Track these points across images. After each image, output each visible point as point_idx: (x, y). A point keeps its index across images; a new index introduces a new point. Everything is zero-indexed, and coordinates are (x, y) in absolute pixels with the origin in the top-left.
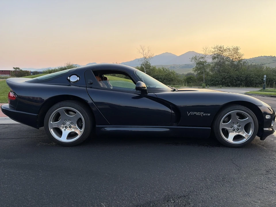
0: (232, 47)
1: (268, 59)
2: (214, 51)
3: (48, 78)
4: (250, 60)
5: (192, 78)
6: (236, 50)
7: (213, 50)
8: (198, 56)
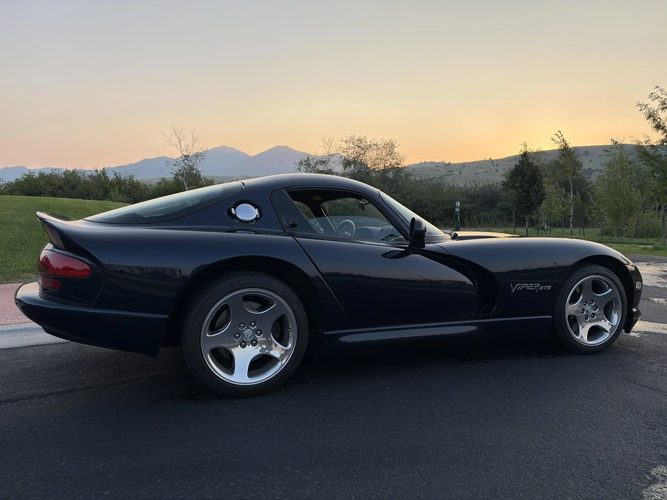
0: (381, 141)
1: (438, 168)
2: (347, 149)
3: (160, 212)
4: (415, 168)
6: (390, 146)
7: (344, 145)
8: (313, 159)
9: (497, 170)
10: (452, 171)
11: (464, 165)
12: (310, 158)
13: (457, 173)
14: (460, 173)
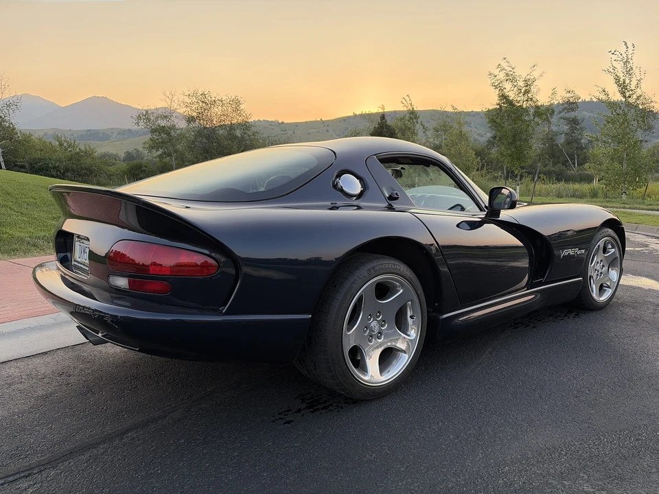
1: (272, 127)
2: (190, 103)
5: (144, 168)
7: (187, 100)
8: (153, 113)
9: (327, 131)
10: (286, 130)
11: (297, 125)
12: (149, 112)
13: (290, 132)
14: (294, 132)
